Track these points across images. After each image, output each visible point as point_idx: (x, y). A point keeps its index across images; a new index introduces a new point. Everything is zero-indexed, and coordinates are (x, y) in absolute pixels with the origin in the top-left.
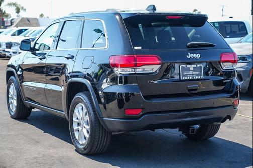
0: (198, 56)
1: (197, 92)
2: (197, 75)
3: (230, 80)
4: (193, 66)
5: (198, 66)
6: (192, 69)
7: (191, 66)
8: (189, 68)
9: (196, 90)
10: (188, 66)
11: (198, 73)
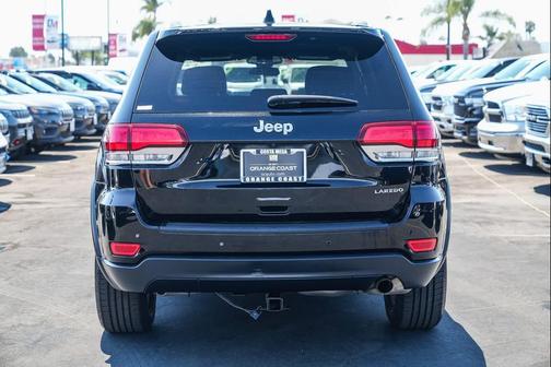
0: (287, 128)
1: (287, 213)
2: (288, 173)
3: (401, 190)
4: (277, 151)
5: (294, 151)
6: (274, 158)
7: (272, 151)
8: (267, 156)
9: (284, 208)
10: (264, 151)
11: (291, 168)
